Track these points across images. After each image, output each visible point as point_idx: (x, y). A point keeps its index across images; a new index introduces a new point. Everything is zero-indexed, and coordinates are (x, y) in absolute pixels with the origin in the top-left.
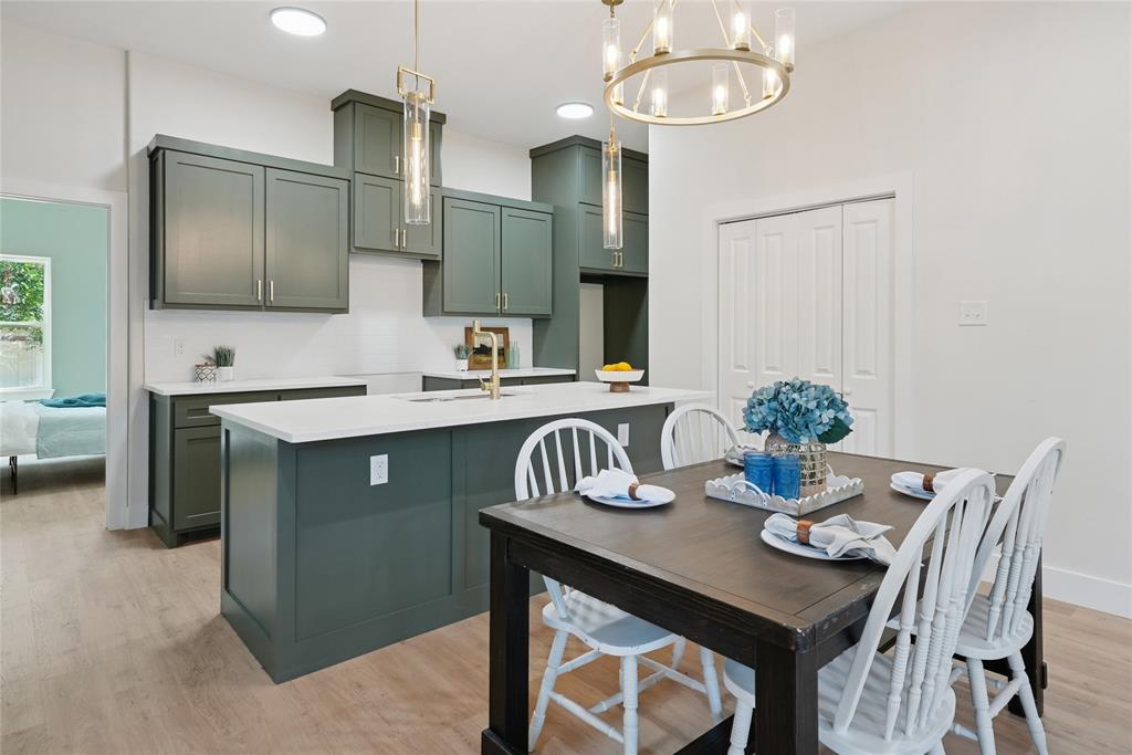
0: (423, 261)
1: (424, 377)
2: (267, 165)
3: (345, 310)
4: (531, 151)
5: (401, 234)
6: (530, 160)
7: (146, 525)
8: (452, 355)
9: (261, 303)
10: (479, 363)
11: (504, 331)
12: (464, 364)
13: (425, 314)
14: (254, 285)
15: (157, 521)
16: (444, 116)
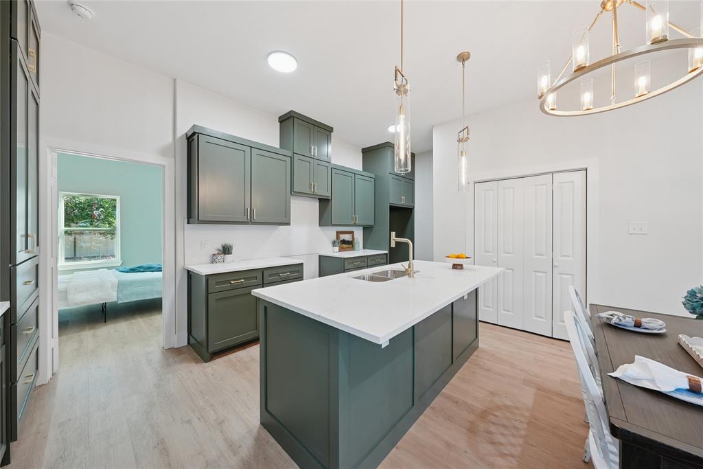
0: (319, 199)
1: (320, 256)
2: (252, 147)
3: (288, 224)
4: (363, 149)
5: (314, 185)
6: (361, 154)
7: (186, 344)
8: (331, 245)
9: (249, 221)
10: (342, 248)
11: (352, 233)
12: (337, 249)
13: (320, 225)
14: (246, 210)
15: (192, 341)
16: (332, 128)
